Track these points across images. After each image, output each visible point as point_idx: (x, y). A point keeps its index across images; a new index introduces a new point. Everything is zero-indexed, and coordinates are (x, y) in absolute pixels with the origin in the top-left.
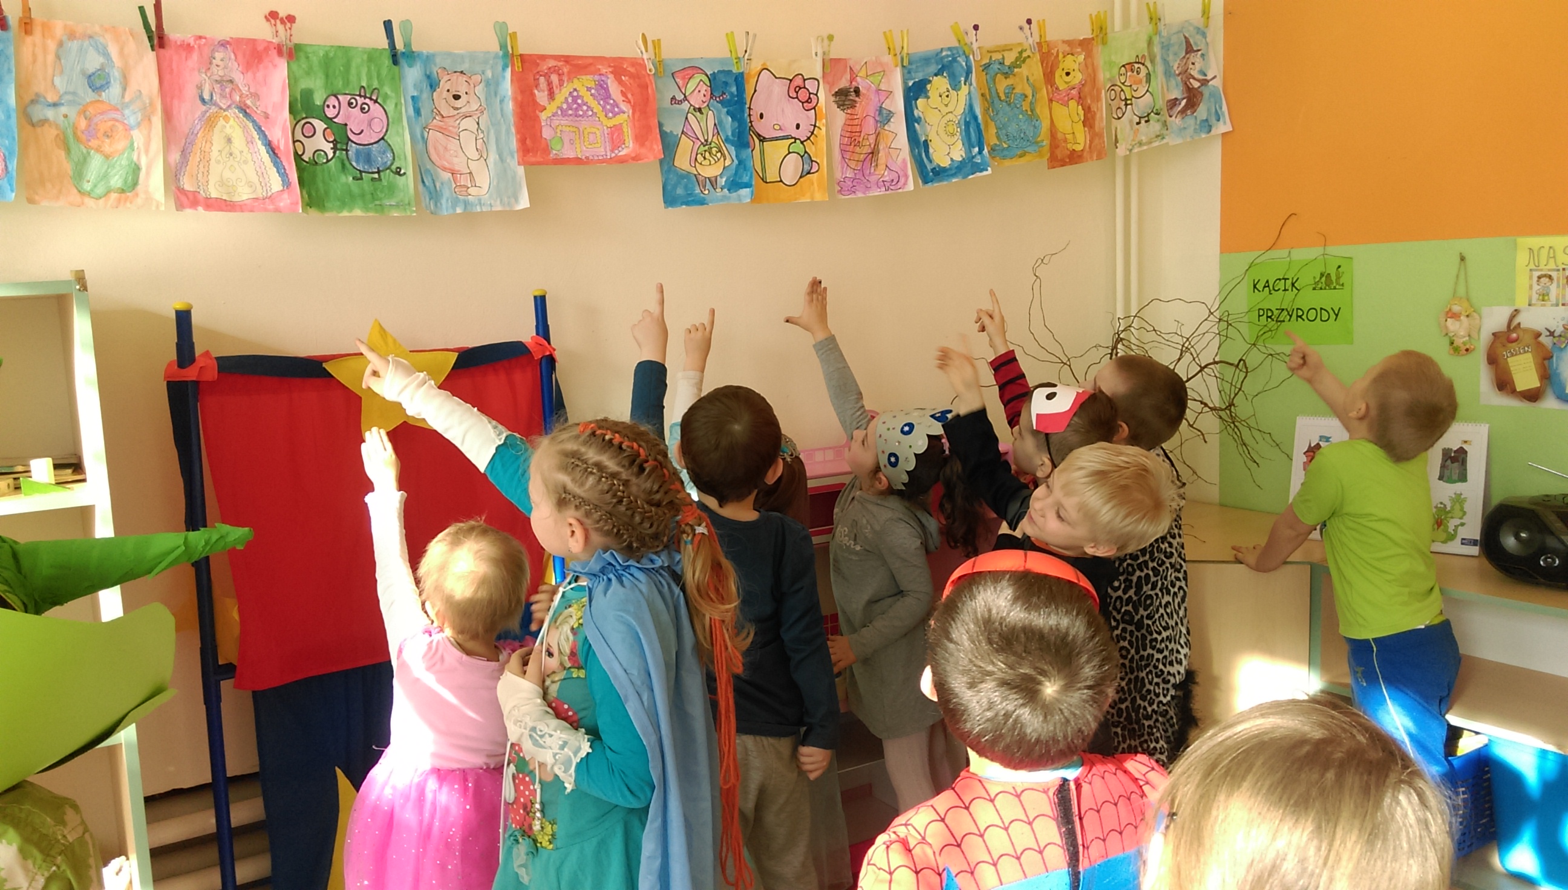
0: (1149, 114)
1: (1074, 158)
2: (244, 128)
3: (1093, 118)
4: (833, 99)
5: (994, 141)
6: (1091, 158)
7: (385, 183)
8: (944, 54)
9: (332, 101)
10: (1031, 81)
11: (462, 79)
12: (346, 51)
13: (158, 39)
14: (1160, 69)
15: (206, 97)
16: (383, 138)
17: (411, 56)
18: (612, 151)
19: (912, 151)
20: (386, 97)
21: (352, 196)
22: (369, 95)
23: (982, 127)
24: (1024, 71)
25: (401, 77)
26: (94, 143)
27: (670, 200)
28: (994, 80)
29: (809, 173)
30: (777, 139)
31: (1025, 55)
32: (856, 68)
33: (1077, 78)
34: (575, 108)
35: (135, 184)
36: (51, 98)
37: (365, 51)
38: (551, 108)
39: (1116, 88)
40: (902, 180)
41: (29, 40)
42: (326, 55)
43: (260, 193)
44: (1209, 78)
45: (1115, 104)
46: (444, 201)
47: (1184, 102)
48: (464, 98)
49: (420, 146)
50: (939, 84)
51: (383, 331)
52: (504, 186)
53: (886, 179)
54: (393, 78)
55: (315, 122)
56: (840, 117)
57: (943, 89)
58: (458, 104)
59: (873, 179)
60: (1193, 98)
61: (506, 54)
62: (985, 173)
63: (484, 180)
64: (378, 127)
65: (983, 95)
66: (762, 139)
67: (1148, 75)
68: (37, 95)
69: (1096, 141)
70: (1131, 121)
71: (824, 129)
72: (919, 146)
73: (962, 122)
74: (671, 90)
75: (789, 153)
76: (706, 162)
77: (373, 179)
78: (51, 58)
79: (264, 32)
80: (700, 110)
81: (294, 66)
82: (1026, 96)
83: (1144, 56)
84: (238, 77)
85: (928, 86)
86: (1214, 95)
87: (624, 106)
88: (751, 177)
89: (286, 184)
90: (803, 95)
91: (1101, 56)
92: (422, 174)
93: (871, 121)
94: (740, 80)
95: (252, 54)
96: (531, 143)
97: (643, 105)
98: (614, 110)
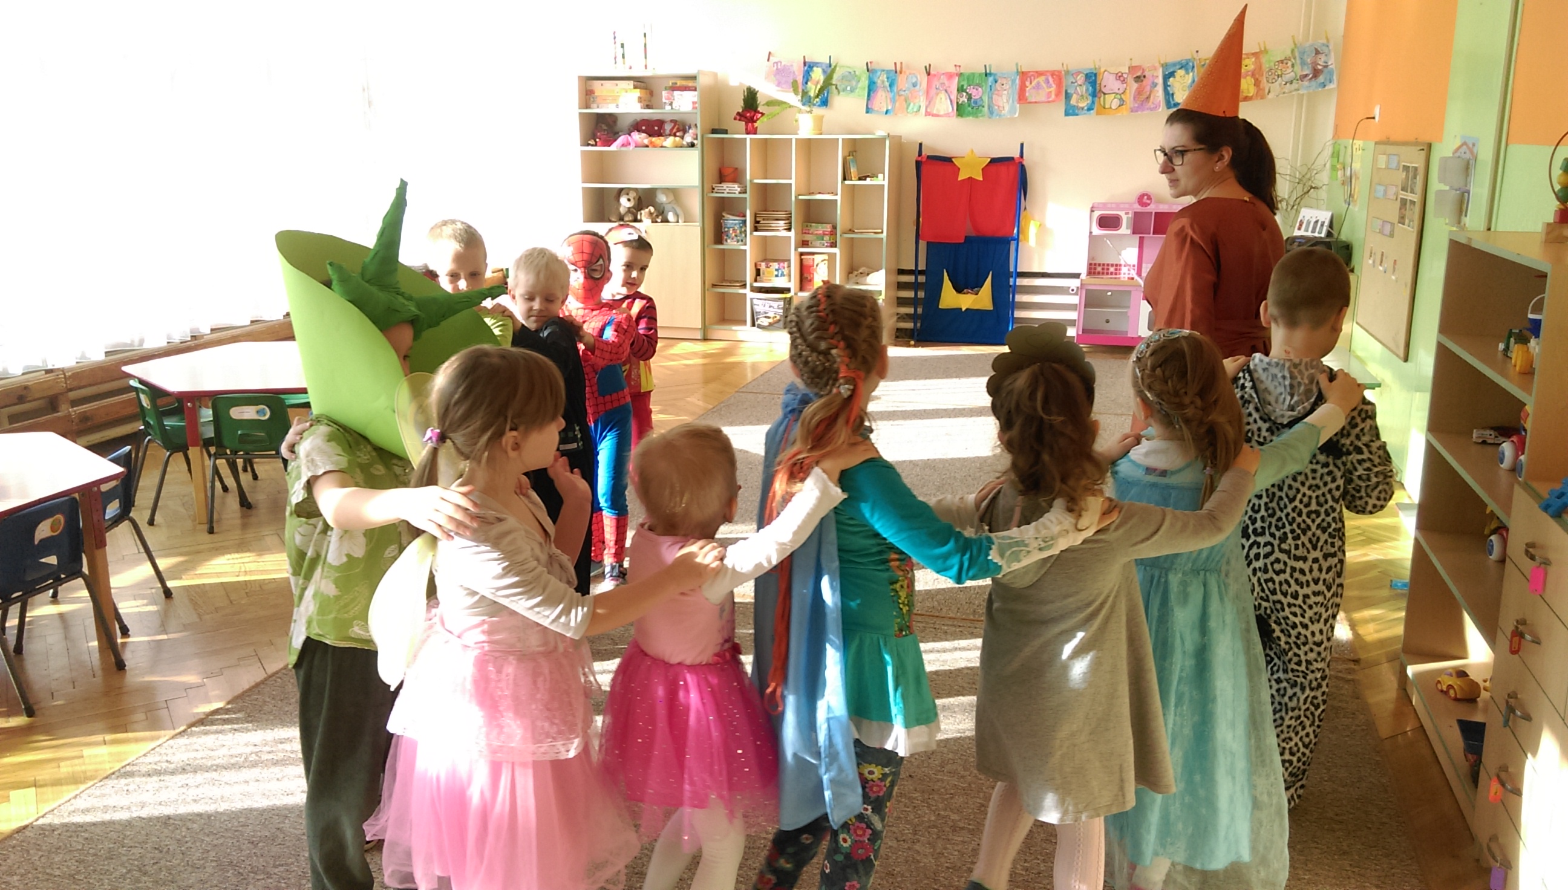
0: (1291, 81)
2: (945, 95)
3: (1260, 82)
4: (1133, 79)
6: (1257, 98)
7: (979, 110)
8: (1182, 62)
9: (968, 87)
11: (1005, 79)
12: (973, 74)
13: (929, 74)
15: (938, 88)
16: (980, 97)
17: (990, 74)
18: (1047, 99)
19: (1165, 97)
20: (983, 86)
21: (972, 114)
22: (979, 85)
25: (988, 80)
26: (911, 100)
27: (1067, 114)
29: (1121, 105)
30: (1110, 94)
32: (1144, 69)
34: (1038, 86)
35: (919, 110)
36: (904, 89)
37: (979, 73)
38: (1030, 87)
39: (1273, 70)
40: (1158, 107)
42: (968, 75)
43: (945, 113)
45: (1272, 77)
46: (994, 115)
47: (1311, 75)
48: (1004, 85)
49: (991, 99)
50: (1181, 72)
51: (972, 151)
52: (1012, 110)
53: (1152, 107)
54: (985, 80)
55: (964, 93)
56: (1135, 86)
57: (1183, 74)
58: (1002, 87)
59: (1146, 107)
60: (1316, 73)
61: (1018, 72)
63: (1007, 108)
64: (980, 94)
67: (1292, 64)
68: (901, 88)
69: (1260, 92)
70: (1280, 85)
71: (1129, 90)
72: (1168, 96)
74: (1070, 79)
75: (1115, 98)
76: (1082, 102)
77: (976, 109)
78: (905, 80)
79: (952, 70)
80: (1081, 85)
81: (959, 79)
83: (1289, 57)
84: (946, 82)
85: (1175, 74)
87: (1054, 85)
88: (1098, 107)
89: (952, 110)
90: (1122, 79)
91: (1264, 58)
92: (989, 107)
93: (1149, 86)
94: (1095, 75)
95: (950, 76)
96: (1022, 97)
97: (1059, 85)
98: (1050, 87)
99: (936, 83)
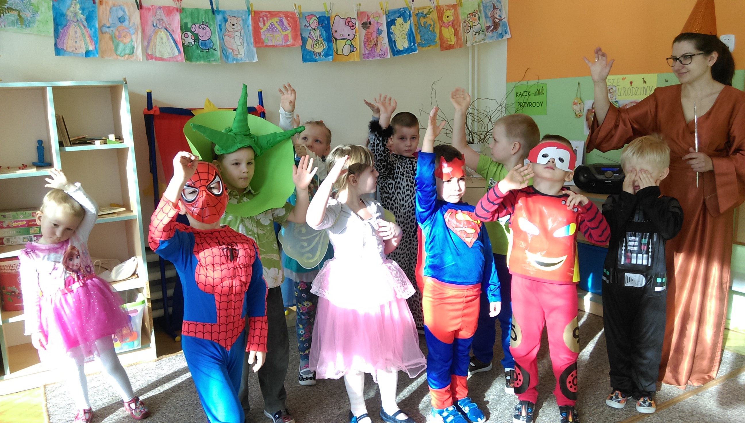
0: (479, 32)
1: (451, 47)
2: (167, 35)
3: (458, 32)
4: (361, 26)
5: (419, 41)
6: (457, 47)
7: (210, 53)
8: (401, 10)
9: (194, 26)
10: (433, 19)
11: (235, 19)
12: (198, 10)
13: (140, 6)
14: (483, 15)
15: (155, 25)
16: (210, 38)
17: (218, 11)
18: (285, 43)
19: (389, 44)
20: (211, 25)
21: (200, 58)
22: (206, 24)
23: (415, 36)
24: (431, 16)
25: (216, 18)
26: (120, 39)
27: (305, 60)
28: (420, 19)
29: (353, 51)
30: (341, 39)
31: (431, 10)
32: (370, 15)
33: (451, 18)
34: (272, 28)
35: (133, 52)
36: (108, 25)
37: (204, 10)
38: (264, 28)
39: (466, 22)
40: (386, 54)
41: (101, 7)
42: (192, 12)
43: (172, 56)
44: (502, 18)
45: (466, 28)
46: (230, 59)
47: (492, 27)
48: (236, 25)
49: (222, 41)
50: (400, 21)
51: (209, 101)
52: (249, 54)
53: (380, 54)
54: (213, 19)
55: (188, 33)
56: (364, 32)
57: (401, 22)
58: (234, 27)
59: (376, 54)
60: (496, 26)
61: (249, 11)
62: (416, 52)
63: (243, 52)
64: (208, 35)
65: (415, 25)
66: (336, 40)
67: (479, 18)
68: (104, 24)
69: (459, 41)
70: (472, 34)
71: (358, 36)
72: (392, 42)
73: (408, 34)
74: (305, 23)
75: (346, 44)
76: (317, 47)
77: (207, 52)
78: (108, 12)
79: (171, 4)
80: (315, 29)
81: (182, 15)
82: (431, 25)
83: (477, 10)
84: (164, 18)
85: (396, 21)
86: (505, 25)
87: (289, 28)
88: (332, 53)
89: (180, 52)
90: (350, 24)
91: (460, 11)
92: (223, 50)
93: (375, 33)
94: (328, 19)
95: (169, 11)
96: (258, 40)
97: (295, 27)
98: (285, 29)
99: (151, 19)
